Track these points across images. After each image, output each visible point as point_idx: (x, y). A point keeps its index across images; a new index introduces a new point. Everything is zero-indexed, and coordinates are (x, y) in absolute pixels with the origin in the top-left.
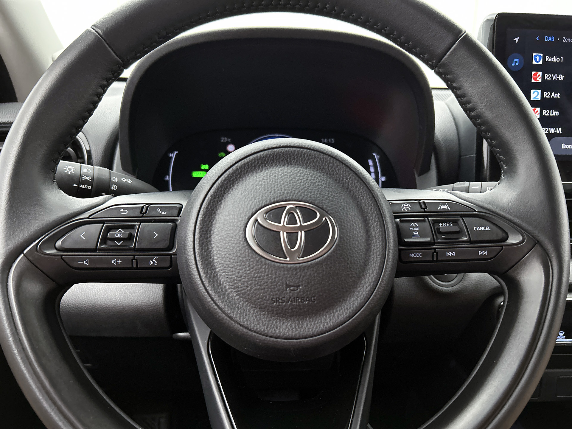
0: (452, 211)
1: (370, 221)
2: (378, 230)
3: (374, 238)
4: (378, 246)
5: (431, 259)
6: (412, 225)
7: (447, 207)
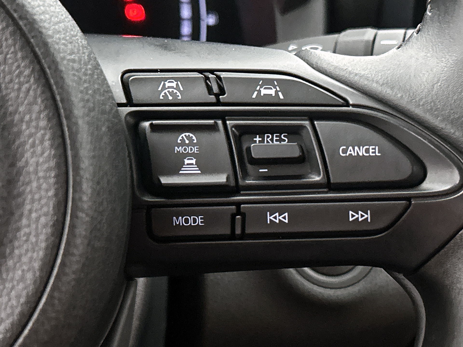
0: (288, 101)
1: (24, 127)
2: (46, 154)
3: (33, 177)
4: (43, 201)
5: (227, 231)
6: (183, 140)
7: (277, 92)
